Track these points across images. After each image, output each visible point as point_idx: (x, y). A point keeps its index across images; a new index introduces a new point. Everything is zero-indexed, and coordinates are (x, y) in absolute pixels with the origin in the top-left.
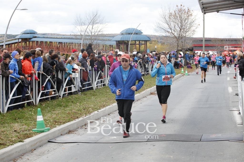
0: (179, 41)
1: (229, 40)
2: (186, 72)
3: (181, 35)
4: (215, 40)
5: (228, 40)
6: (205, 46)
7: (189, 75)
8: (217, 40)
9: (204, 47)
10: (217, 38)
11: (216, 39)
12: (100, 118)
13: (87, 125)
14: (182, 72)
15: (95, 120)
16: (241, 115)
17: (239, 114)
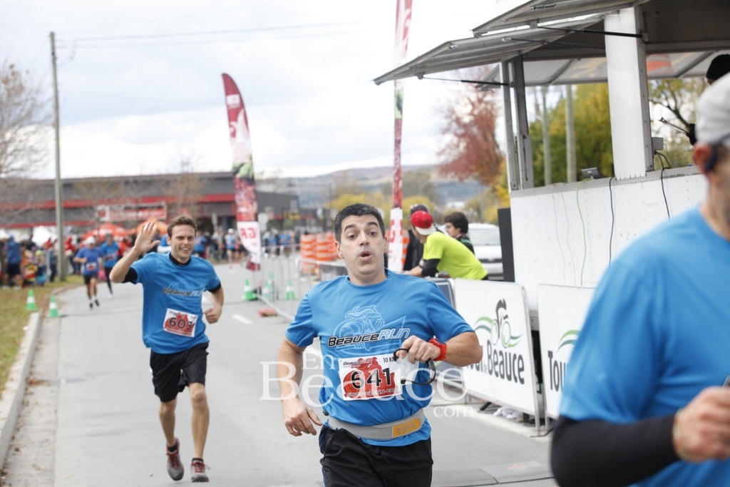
1: (136, 182)
2: (53, 306)
4: (91, 184)
5: (134, 182)
7: (64, 316)
8: (95, 182)
9: (62, 211)
12: (6, 460)
13: (8, 482)
14: (28, 309)
15: (4, 468)
16: (496, 414)
17: (486, 413)
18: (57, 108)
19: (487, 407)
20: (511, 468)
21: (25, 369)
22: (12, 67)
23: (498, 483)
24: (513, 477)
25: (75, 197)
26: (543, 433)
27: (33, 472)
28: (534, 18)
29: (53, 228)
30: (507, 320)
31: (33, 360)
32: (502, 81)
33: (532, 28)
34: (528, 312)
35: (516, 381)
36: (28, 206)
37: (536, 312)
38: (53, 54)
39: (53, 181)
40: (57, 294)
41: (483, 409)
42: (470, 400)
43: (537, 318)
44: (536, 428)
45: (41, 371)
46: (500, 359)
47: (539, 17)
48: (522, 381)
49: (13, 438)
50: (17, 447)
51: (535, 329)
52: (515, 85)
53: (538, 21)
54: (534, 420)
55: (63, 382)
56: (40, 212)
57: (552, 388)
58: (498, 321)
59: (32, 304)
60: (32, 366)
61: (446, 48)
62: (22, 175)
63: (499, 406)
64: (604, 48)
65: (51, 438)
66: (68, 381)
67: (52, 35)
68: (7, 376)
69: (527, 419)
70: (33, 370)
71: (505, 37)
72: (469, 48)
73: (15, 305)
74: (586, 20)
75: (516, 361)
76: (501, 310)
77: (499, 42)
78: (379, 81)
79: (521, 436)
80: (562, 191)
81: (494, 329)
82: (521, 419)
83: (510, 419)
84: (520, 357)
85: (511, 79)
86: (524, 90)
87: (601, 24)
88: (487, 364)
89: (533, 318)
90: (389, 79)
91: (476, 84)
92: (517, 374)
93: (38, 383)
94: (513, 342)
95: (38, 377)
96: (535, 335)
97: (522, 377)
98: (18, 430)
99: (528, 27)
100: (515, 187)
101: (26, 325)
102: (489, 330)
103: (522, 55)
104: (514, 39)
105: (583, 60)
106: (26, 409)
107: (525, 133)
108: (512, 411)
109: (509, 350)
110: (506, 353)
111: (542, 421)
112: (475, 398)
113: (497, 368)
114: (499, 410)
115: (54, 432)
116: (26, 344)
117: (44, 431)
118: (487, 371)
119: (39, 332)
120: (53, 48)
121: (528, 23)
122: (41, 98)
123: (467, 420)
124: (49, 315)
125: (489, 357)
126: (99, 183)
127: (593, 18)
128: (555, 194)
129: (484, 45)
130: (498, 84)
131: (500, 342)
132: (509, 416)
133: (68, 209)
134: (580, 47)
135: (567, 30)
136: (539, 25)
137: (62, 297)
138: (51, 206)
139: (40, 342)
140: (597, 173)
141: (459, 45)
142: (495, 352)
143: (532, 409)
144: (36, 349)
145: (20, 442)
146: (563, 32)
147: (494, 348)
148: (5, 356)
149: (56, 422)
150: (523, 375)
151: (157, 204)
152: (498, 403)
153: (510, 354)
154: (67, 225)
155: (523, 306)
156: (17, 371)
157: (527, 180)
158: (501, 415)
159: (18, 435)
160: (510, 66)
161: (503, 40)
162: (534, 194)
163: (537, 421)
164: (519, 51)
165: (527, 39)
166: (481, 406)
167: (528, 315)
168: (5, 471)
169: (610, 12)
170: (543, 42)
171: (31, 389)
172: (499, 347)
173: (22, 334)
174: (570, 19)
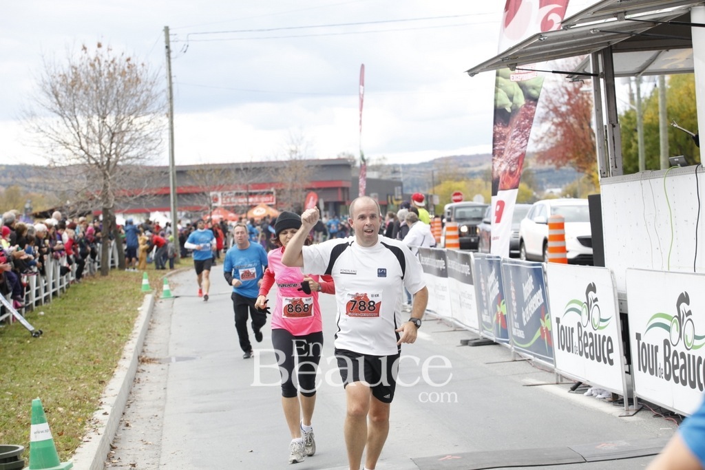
0: (110, 178)
1: (246, 169)
2: (166, 287)
3: (116, 153)
4: (203, 171)
5: (244, 169)
6: (178, 194)
7: (177, 297)
8: (207, 169)
9: (176, 197)
10: (208, 165)
11: (205, 165)
12: (116, 435)
13: (117, 456)
14: (143, 290)
15: (114, 442)
16: (586, 394)
17: (576, 393)
18: (171, 99)
19: (578, 387)
20: (598, 447)
21: (136, 347)
22: (128, 60)
23: (586, 461)
24: (601, 455)
25: (187, 184)
26: (631, 413)
27: (141, 446)
28: (622, 10)
29: (168, 213)
30: (596, 303)
31: (145, 339)
32: (592, 73)
33: (621, 19)
34: (616, 295)
35: (605, 362)
36: (143, 193)
37: (625, 295)
38: (167, 47)
39: (167, 167)
40: (170, 276)
41: (573, 389)
42: (562, 381)
43: (626, 301)
44: (625, 408)
45: (153, 350)
46: (590, 340)
47: (627, 9)
48: (611, 362)
49: (124, 414)
50: (127, 422)
51: (624, 312)
52: (603, 76)
53: (625, 13)
54: (623, 400)
55: (173, 360)
56: (154, 198)
57: (640, 370)
58: (588, 304)
59: (146, 285)
60: (145, 345)
61: (537, 40)
62: (138, 162)
63: (589, 386)
64: (691, 39)
65: (160, 414)
66: (178, 359)
67: (167, 29)
68: (120, 354)
69: (615, 399)
70: (146, 348)
71: (594, 29)
72: (558, 40)
73: (131, 287)
74: (673, 11)
75: (605, 343)
76: (591, 293)
77: (588, 34)
78: (472, 72)
79: (610, 415)
80: (649, 179)
81: (584, 312)
82: (610, 399)
83: (600, 399)
84: (610, 339)
85: (601, 70)
86: (614, 80)
87: (688, 16)
88: (577, 345)
89: (622, 301)
90: (482, 70)
91: (566, 75)
92: (606, 356)
93: (150, 361)
94: (602, 324)
95: (150, 356)
96: (624, 318)
97: (611, 358)
98: (129, 406)
99: (616, 19)
100: (604, 175)
101: (140, 306)
102: (580, 313)
103: (611, 46)
104: (602, 31)
105: (671, 51)
106: (137, 386)
107: (614, 122)
108: (601, 391)
109: (598, 332)
110: (596, 335)
111: (631, 401)
112: (567, 379)
113: (587, 349)
114: (589, 390)
115: (163, 409)
116: (140, 324)
117: (154, 407)
118: (578, 352)
119: (152, 311)
120: (168, 41)
121: (615, 15)
122: (155, 90)
123: (557, 399)
124: (161, 297)
125: (580, 339)
126: (211, 170)
127: (680, 10)
128: (643, 181)
129: (573, 37)
130: (588, 75)
131: (590, 324)
132: (599, 396)
133: (181, 195)
134: (667, 38)
135: (655, 22)
136: (627, 17)
137: (175, 279)
138: (165, 192)
139: (153, 322)
140: (683, 160)
141: (549, 37)
142: (585, 333)
143: (620, 390)
144: (149, 329)
145: (129, 418)
146: (651, 24)
147: (584, 330)
148: (119, 335)
149: (165, 398)
150: (611, 356)
151: (266, 190)
152: (588, 384)
153: (599, 336)
154: (181, 211)
155: (612, 289)
156: (130, 350)
157: (616, 167)
158: (592, 395)
159: (128, 411)
160: (600, 56)
161: (592, 32)
162: (623, 181)
163: (626, 401)
164: (609, 43)
165: (616, 31)
166: (572, 386)
167: (617, 299)
168: (114, 446)
169: (696, 4)
170: (631, 33)
171: (143, 367)
172: (589, 329)
173: (136, 314)
174: (658, 11)
